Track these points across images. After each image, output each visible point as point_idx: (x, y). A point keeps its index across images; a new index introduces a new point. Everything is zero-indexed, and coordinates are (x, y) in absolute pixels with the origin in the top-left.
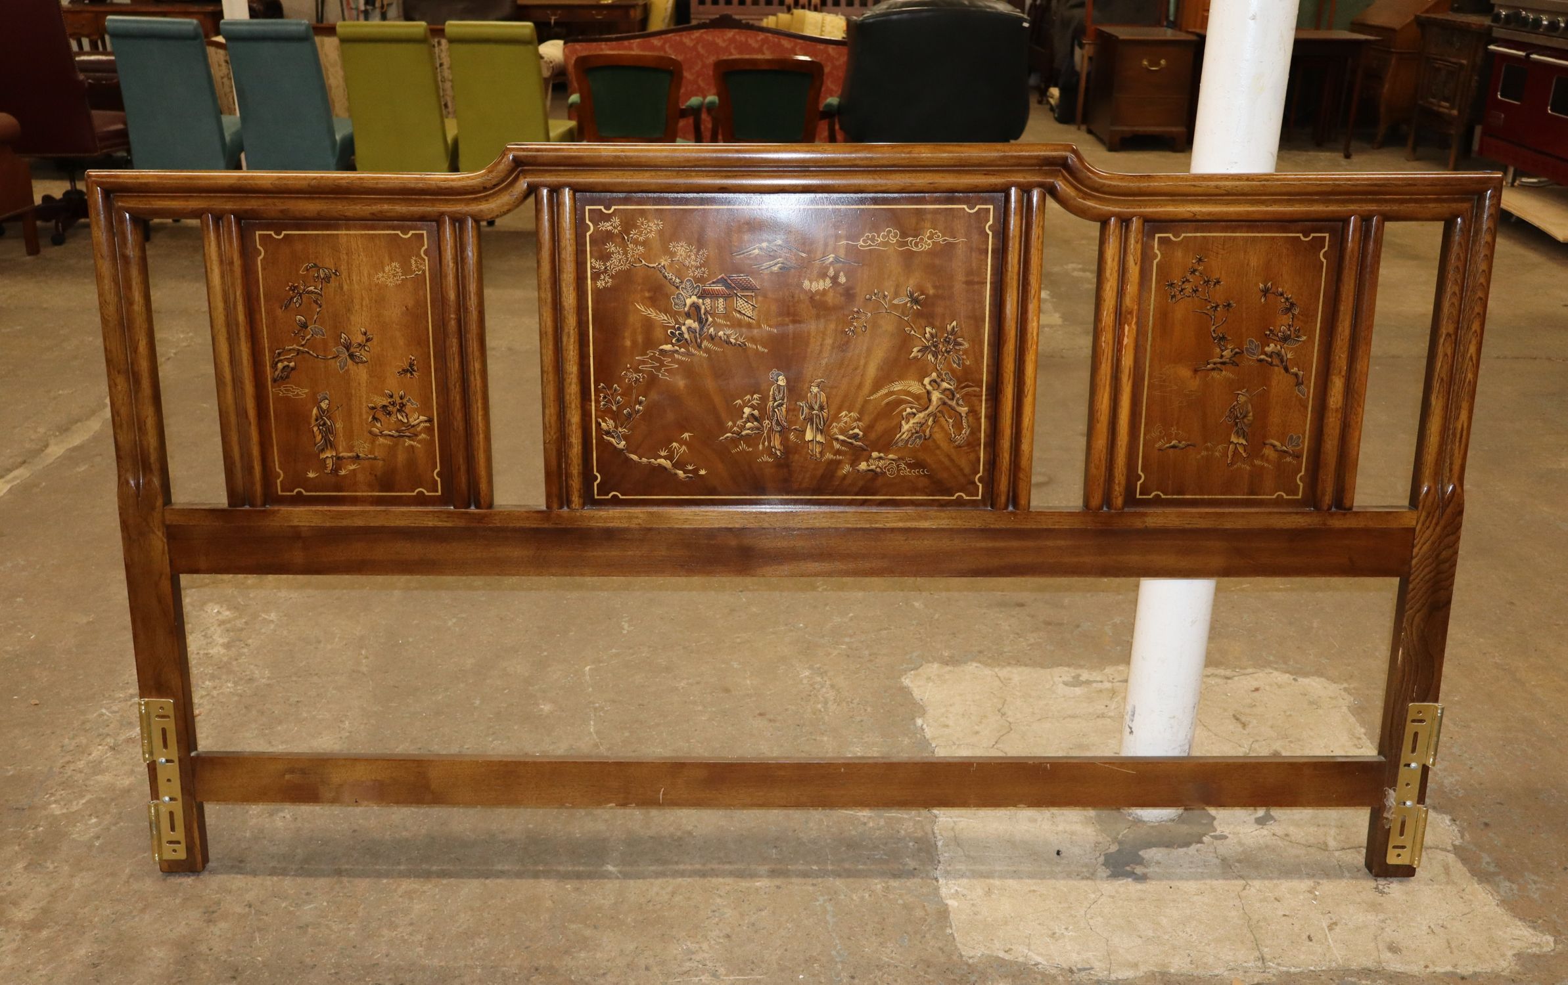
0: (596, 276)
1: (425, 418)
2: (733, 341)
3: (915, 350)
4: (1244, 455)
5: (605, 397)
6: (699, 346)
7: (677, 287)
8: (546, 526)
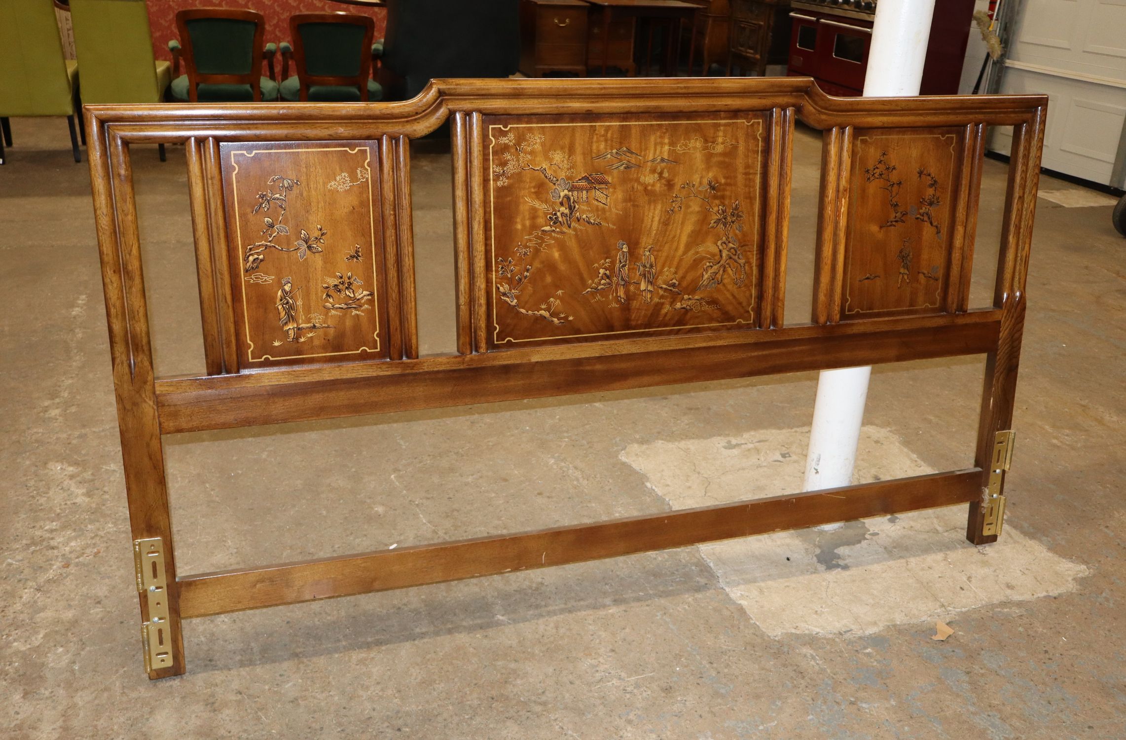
0: (497, 177)
1: (368, 293)
2: (592, 221)
3: (712, 222)
4: (908, 281)
5: (502, 268)
6: (569, 227)
7: (554, 184)
8: (462, 367)
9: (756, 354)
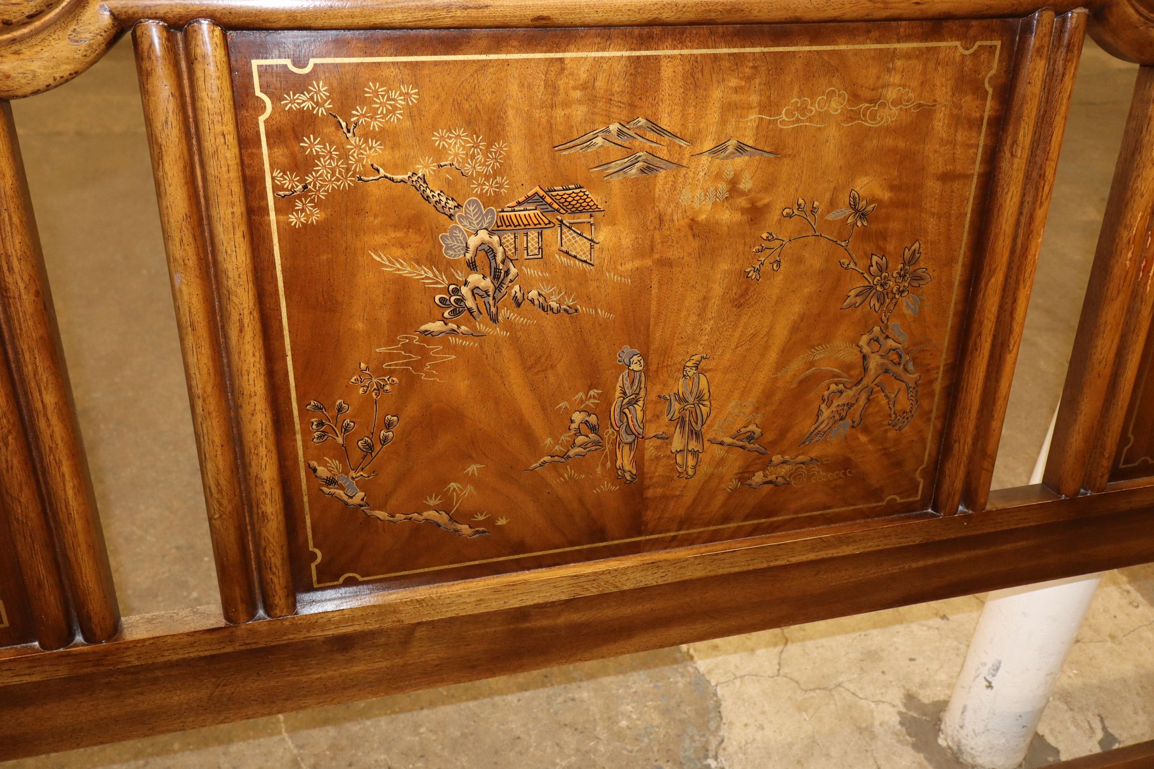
0: (286, 204)
2: (554, 305)
3: (852, 293)
5: (321, 424)
6: (495, 320)
7: (451, 216)
8: (229, 649)
9: (921, 564)
